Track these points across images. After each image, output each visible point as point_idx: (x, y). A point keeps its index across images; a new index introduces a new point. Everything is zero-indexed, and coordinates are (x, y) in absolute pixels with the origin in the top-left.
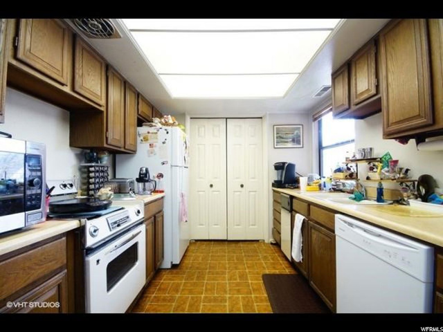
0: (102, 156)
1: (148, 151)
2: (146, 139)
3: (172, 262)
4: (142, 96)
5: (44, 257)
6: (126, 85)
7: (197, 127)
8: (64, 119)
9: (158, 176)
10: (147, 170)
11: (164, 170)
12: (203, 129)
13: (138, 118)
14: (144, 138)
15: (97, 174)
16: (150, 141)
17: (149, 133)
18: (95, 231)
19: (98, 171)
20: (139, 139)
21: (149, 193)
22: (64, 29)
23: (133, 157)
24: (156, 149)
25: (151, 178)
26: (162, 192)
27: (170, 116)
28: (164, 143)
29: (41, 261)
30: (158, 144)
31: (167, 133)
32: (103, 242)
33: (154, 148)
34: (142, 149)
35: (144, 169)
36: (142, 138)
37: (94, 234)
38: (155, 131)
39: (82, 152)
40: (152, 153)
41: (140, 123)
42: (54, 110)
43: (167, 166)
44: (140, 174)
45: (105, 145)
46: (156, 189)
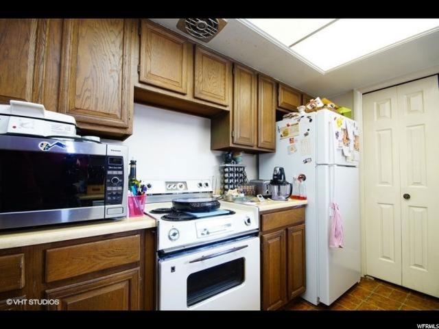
0: (237, 156)
1: (288, 147)
2: (286, 134)
3: (319, 298)
4: (282, 84)
5: (112, 249)
6: (259, 78)
7: (375, 103)
8: (205, 126)
9: (299, 178)
10: (281, 170)
11: (307, 170)
12: (387, 104)
13: (277, 111)
14: (284, 133)
15: (231, 175)
16: (290, 136)
17: (288, 125)
18: (174, 234)
19: (231, 172)
20: (278, 135)
21: (284, 198)
22: (182, 44)
23: (271, 156)
24: (296, 144)
25: (287, 180)
26: (304, 198)
27: (318, 99)
28: (306, 135)
29: (108, 253)
30: (299, 137)
31: (311, 121)
32: (183, 248)
33: (295, 143)
34: (282, 145)
35: (278, 169)
36: (281, 133)
37: (172, 237)
38: (296, 122)
39: (223, 155)
40: (292, 149)
41: (280, 116)
42: (196, 120)
43: (311, 165)
44: (274, 175)
45: (231, 145)
46: (293, 194)
